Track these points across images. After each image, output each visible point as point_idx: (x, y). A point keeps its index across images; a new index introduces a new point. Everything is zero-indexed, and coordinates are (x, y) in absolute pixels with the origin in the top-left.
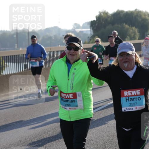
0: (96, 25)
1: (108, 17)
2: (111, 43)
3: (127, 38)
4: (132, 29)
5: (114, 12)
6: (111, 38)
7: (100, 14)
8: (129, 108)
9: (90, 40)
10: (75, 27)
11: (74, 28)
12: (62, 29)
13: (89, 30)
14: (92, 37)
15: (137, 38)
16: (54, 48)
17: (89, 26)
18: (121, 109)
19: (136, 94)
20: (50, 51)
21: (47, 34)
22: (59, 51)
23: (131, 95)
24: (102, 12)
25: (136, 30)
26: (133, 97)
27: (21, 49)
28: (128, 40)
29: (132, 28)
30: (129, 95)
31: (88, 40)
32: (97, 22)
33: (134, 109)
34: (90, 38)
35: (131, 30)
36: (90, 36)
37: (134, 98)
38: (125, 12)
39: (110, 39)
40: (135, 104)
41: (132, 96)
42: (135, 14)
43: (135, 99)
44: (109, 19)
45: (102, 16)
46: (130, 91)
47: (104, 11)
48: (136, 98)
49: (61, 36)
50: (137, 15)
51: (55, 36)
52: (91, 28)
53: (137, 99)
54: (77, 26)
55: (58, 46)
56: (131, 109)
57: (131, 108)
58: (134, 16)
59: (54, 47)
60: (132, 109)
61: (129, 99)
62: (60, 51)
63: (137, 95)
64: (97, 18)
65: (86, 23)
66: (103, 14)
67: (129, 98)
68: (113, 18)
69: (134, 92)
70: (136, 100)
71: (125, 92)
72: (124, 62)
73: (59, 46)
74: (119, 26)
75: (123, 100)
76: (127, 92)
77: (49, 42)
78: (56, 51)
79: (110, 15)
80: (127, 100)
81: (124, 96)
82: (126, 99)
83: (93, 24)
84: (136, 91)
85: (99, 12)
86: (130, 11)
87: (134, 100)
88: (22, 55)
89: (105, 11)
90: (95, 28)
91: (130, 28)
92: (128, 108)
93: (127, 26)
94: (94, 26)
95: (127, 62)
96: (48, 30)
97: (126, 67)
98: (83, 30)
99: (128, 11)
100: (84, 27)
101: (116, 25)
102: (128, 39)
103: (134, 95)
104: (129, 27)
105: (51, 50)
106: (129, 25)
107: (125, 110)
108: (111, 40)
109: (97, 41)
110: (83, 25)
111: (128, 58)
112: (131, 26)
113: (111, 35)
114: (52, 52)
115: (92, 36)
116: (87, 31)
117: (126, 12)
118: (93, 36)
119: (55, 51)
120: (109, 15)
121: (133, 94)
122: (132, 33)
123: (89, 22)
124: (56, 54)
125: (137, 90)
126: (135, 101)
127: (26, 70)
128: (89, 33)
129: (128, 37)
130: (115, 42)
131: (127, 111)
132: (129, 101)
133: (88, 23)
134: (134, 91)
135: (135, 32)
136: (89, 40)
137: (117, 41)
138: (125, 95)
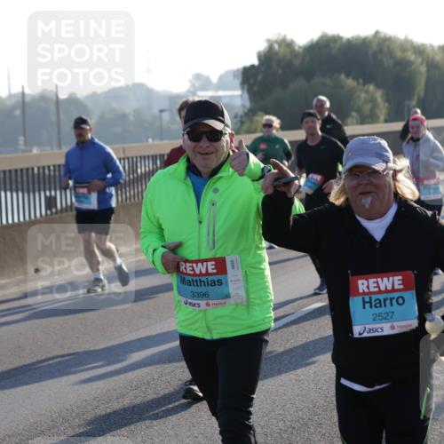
0: (260, 78)
1: (294, 54)
2: (311, 133)
3: (353, 117)
4: (367, 92)
5: (312, 40)
6: (308, 119)
7: (271, 47)
8: (371, 327)
9: (242, 123)
10: (197, 85)
11: (192, 89)
12: (158, 92)
13: (238, 92)
14: (246, 114)
15: (382, 118)
16: (135, 149)
17: (237, 82)
18: (351, 331)
19: (389, 288)
20: (122, 156)
21: (114, 105)
22: (149, 157)
23: (377, 289)
24: (276, 42)
25: (379, 95)
26: (381, 297)
27: (35, 151)
28: (353, 124)
29: (366, 87)
30: (372, 289)
31: (237, 124)
32: (262, 69)
33: (386, 329)
34: (242, 117)
35: (363, 95)
36: (240, 112)
37: (385, 300)
38: (344, 40)
39: (307, 122)
40: (389, 317)
41: (380, 292)
42: (374, 47)
43: (388, 302)
44: (297, 62)
45: (277, 54)
46: (375, 280)
47: (281, 37)
48: (391, 299)
49: (156, 111)
50: (381, 51)
51: (137, 112)
52: (243, 89)
53: (394, 301)
54: (201, 81)
55: (147, 141)
56: (377, 331)
57: (377, 326)
58: (370, 52)
59: (134, 145)
60: (380, 330)
61: (370, 302)
62: (152, 156)
63: (394, 290)
64: (262, 58)
65: (227, 73)
66: (280, 45)
67: (370, 298)
68: (307, 59)
69: (386, 283)
70: (392, 305)
71: (360, 282)
72: (363, 193)
73: (150, 140)
74: (328, 81)
75: (355, 304)
76: (365, 282)
77: (118, 130)
78: (141, 157)
79: (301, 50)
80: (367, 305)
81: (357, 293)
82: (364, 302)
83: (248, 76)
84: (391, 279)
85: (268, 40)
86: (357, 38)
87: (385, 306)
88: (39, 168)
89: (285, 36)
90: (256, 88)
91: (360, 87)
92: (367, 327)
93: (350, 82)
94: (252, 81)
95: (369, 193)
96: (114, 94)
97: (367, 206)
98: (221, 93)
99: (352, 38)
100: (222, 85)
101: (318, 80)
102: (355, 121)
103: (387, 291)
104: (355, 83)
105: (124, 152)
106: (356, 78)
107: (360, 334)
108: (310, 124)
109: (269, 125)
110: (221, 78)
111: (374, 181)
112: (361, 81)
113: (312, 111)
114: (128, 159)
115: (246, 111)
116: (231, 97)
117: (348, 40)
118: (251, 113)
119: (137, 158)
120: (296, 48)
121: (383, 288)
122: (366, 102)
123: (238, 70)
124: (139, 164)
125: (393, 276)
126: (388, 308)
127: (52, 213)
128: (238, 102)
129: (354, 114)
130: (321, 129)
131: (365, 335)
132: (371, 307)
133: (235, 74)
134: (385, 279)
135: (373, 100)
136: (239, 125)
137: (328, 126)
138: (361, 291)
